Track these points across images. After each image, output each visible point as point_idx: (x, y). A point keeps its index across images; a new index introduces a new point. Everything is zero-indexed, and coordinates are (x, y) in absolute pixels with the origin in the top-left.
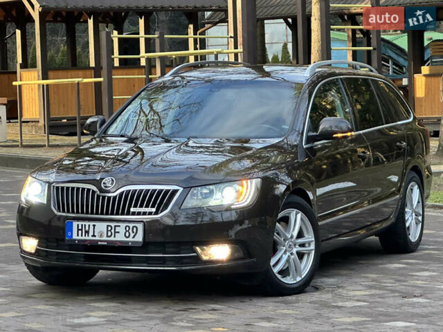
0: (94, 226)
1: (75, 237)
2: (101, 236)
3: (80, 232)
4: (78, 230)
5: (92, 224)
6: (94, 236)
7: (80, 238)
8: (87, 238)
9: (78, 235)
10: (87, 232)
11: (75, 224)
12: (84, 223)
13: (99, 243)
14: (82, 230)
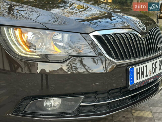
0: (146, 66)
1: (135, 81)
2: (150, 74)
3: (138, 75)
4: (137, 73)
5: (145, 65)
6: (147, 76)
7: (139, 81)
8: (143, 79)
9: (137, 79)
10: (143, 74)
11: (135, 69)
12: (140, 66)
13: (150, 81)
14: (139, 73)
